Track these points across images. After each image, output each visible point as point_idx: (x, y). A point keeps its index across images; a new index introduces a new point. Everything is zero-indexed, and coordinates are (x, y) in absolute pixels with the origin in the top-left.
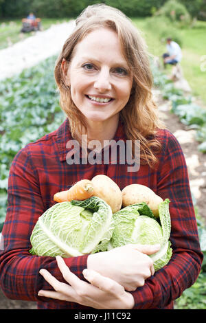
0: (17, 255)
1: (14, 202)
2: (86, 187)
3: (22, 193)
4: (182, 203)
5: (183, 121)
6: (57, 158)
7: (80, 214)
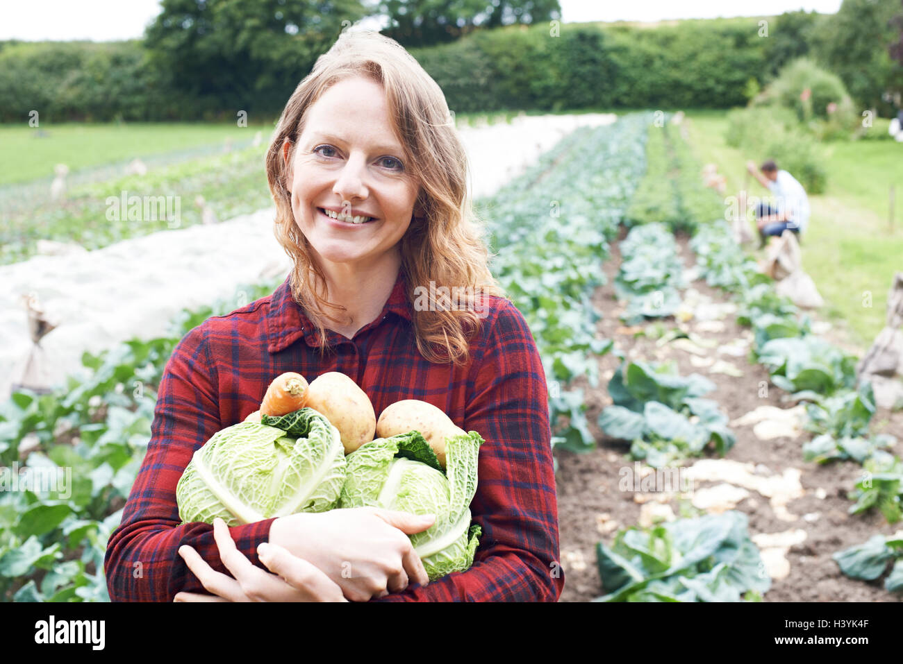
0: (149, 530)
1: (162, 429)
2: (287, 384)
3: (181, 412)
4: (517, 451)
5: (777, 380)
6: (264, 346)
7: (275, 442)
